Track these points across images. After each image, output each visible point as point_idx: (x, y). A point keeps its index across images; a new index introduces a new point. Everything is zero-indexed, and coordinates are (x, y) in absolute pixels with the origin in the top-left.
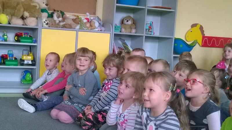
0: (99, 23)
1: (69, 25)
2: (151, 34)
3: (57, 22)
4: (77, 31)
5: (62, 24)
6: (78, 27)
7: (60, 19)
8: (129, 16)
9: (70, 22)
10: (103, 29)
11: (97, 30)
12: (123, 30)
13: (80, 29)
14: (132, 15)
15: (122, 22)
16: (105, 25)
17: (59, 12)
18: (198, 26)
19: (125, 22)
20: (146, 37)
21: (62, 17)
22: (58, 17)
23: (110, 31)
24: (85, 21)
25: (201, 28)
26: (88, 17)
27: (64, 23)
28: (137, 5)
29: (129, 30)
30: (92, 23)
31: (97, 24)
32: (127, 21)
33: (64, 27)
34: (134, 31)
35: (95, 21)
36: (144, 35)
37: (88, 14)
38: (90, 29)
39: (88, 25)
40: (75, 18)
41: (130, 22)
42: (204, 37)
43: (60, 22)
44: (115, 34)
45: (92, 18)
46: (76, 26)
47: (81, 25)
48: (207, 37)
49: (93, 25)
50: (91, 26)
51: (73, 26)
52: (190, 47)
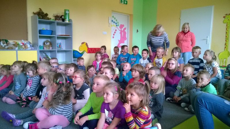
0: (30, 45)
1: (11, 47)
2: (60, 49)
3: (3, 46)
4: (17, 51)
5: (6, 47)
6: (17, 48)
7: (5, 45)
8: (48, 40)
9: (12, 46)
10: (33, 48)
11: (29, 49)
12: (45, 48)
13: (18, 49)
14: (49, 40)
15: (44, 44)
16: (34, 46)
17: (4, 41)
18: (85, 43)
19: (46, 43)
20: (58, 51)
21: (6, 43)
22: (4, 44)
23: (37, 49)
24: (21, 44)
25: (87, 44)
26: (23, 42)
27: (8, 47)
28: (51, 35)
29: (48, 48)
30: (26, 46)
31: (29, 46)
32: (47, 43)
33: (8, 49)
34: (51, 48)
35: (27, 44)
36: (57, 50)
37: (23, 40)
38: (25, 49)
39: (23, 47)
40: (14, 43)
41: (48, 44)
42: (88, 48)
43: (5, 46)
44: (40, 51)
45: (26, 43)
46: (16, 48)
47: (19, 47)
48: (90, 48)
49: (26, 47)
50: (25, 47)
51: (14, 48)
52: (82, 54)
